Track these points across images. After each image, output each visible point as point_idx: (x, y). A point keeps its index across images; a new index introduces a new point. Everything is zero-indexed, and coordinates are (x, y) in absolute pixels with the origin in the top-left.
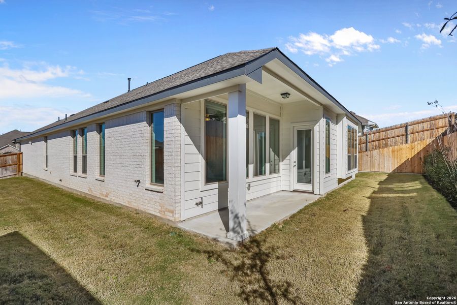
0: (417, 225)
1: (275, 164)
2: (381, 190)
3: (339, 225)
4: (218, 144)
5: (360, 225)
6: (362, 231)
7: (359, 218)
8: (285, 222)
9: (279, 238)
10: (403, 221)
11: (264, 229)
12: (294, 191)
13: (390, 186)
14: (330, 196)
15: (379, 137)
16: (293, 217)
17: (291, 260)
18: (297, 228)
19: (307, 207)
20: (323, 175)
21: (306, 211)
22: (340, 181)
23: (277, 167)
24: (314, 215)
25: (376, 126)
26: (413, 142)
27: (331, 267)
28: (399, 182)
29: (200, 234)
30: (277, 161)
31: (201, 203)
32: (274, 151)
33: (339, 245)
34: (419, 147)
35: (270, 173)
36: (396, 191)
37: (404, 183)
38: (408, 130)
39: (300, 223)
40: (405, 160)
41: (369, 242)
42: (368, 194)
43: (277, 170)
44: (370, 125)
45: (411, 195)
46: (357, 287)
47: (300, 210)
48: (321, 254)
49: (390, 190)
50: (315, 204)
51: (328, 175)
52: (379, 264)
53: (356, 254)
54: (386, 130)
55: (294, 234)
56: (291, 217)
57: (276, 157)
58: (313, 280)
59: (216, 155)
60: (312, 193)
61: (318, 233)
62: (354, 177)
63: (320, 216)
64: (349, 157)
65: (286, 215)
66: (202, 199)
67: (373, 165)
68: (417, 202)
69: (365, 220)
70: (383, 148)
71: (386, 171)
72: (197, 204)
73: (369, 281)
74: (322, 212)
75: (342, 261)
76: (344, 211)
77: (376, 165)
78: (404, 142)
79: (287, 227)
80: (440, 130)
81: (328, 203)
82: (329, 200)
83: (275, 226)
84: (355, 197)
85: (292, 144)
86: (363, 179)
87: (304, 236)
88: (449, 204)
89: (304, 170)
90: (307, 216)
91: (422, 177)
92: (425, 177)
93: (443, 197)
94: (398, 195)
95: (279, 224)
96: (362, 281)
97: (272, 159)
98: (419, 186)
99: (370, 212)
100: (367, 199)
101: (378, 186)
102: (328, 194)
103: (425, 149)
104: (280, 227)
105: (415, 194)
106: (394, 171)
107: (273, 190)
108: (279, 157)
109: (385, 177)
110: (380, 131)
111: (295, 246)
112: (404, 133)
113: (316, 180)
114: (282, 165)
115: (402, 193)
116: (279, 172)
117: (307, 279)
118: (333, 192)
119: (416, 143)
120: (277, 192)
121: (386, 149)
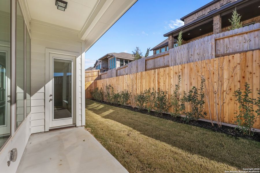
12: (50, 131)
13: (90, 108)
34: (88, 85)
42: (98, 116)
60: (75, 126)
76: (128, 135)
80: (95, 77)
91: (92, 100)
94: (107, 112)
103: (91, 86)
105: (112, 110)
113: (78, 112)
114: (32, 101)
119: (86, 83)
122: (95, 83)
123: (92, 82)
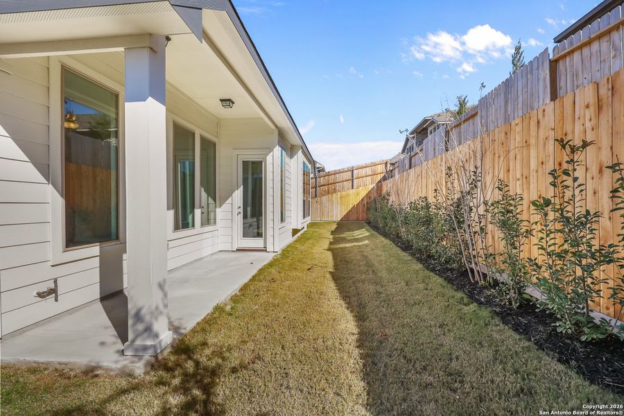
0: (384, 274)
1: (208, 212)
2: (336, 241)
3: (308, 289)
4: (99, 180)
5: (332, 285)
6: (336, 293)
7: (328, 276)
8: (235, 299)
9: (230, 329)
10: (370, 272)
11: (199, 319)
12: (238, 250)
13: (342, 236)
14: (286, 252)
15: (328, 181)
16: (244, 288)
17: (258, 366)
18: (255, 305)
19: (261, 271)
20: (278, 224)
21: (262, 277)
22: (295, 232)
23: (212, 216)
24: (273, 280)
25: (323, 170)
26: (358, 187)
27: (320, 357)
28: (349, 231)
29: (48, 363)
30: (212, 206)
31: (53, 291)
32: (207, 191)
33: (318, 318)
34: (363, 193)
35: (202, 225)
36: (349, 240)
37: (353, 231)
38: (354, 174)
39: (258, 296)
40: (351, 206)
41: (350, 306)
42: (326, 246)
43: (212, 221)
44: (318, 168)
45: (364, 243)
46: (363, 379)
47: (253, 277)
48: (301, 339)
49: (344, 240)
50: (271, 265)
51: (284, 224)
52: (372, 333)
53: (343, 326)
54: (335, 173)
55: (253, 316)
56: (241, 290)
57: (211, 201)
58: (302, 391)
59: (94, 200)
60: (265, 250)
61: (287, 306)
62: (306, 228)
63: (282, 281)
64: (304, 201)
65: (234, 288)
66: (55, 282)
67: (322, 214)
68: (373, 250)
69: (336, 277)
70: (332, 193)
71: (334, 220)
72: (41, 295)
73: (372, 362)
74: (283, 275)
75: (330, 343)
76: (309, 269)
77: (326, 213)
78: (351, 187)
79: (239, 306)
80: (379, 175)
81: (287, 262)
82: (287, 257)
83: (219, 309)
84: (314, 251)
85: (235, 182)
86: (315, 230)
87: (267, 316)
88: (398, 248)
89: (250, 220)
90: (265, 284)
91: (366, 224)
92: (369, 223)
93: (391, 242)
94: (353, 244)
95: (226, 305)
96: (364, 365)
97: (204, 203)
98: (368, 234)
99: (336, 266)
100: (326, 252)
101: (331, 237)
102: (283, 250)
103: (368, 196)
104: (228, 308)
105: (367, 242)
106: (342, 220)
107: (207, 251)
108: (215, 201)
109: (334, 226)
110: (329, 174)
111: (258, 336)
112: (351, 178)
113: (269, 232)
114: (221, 213)
115: (356, 242)
116: (215, 223)
117: (293, 392)
118: (288, 246)
119: (360, 189)
120: (212, 254)
121: (334, 194)
122: (377, 189)
123: (371, 187)
